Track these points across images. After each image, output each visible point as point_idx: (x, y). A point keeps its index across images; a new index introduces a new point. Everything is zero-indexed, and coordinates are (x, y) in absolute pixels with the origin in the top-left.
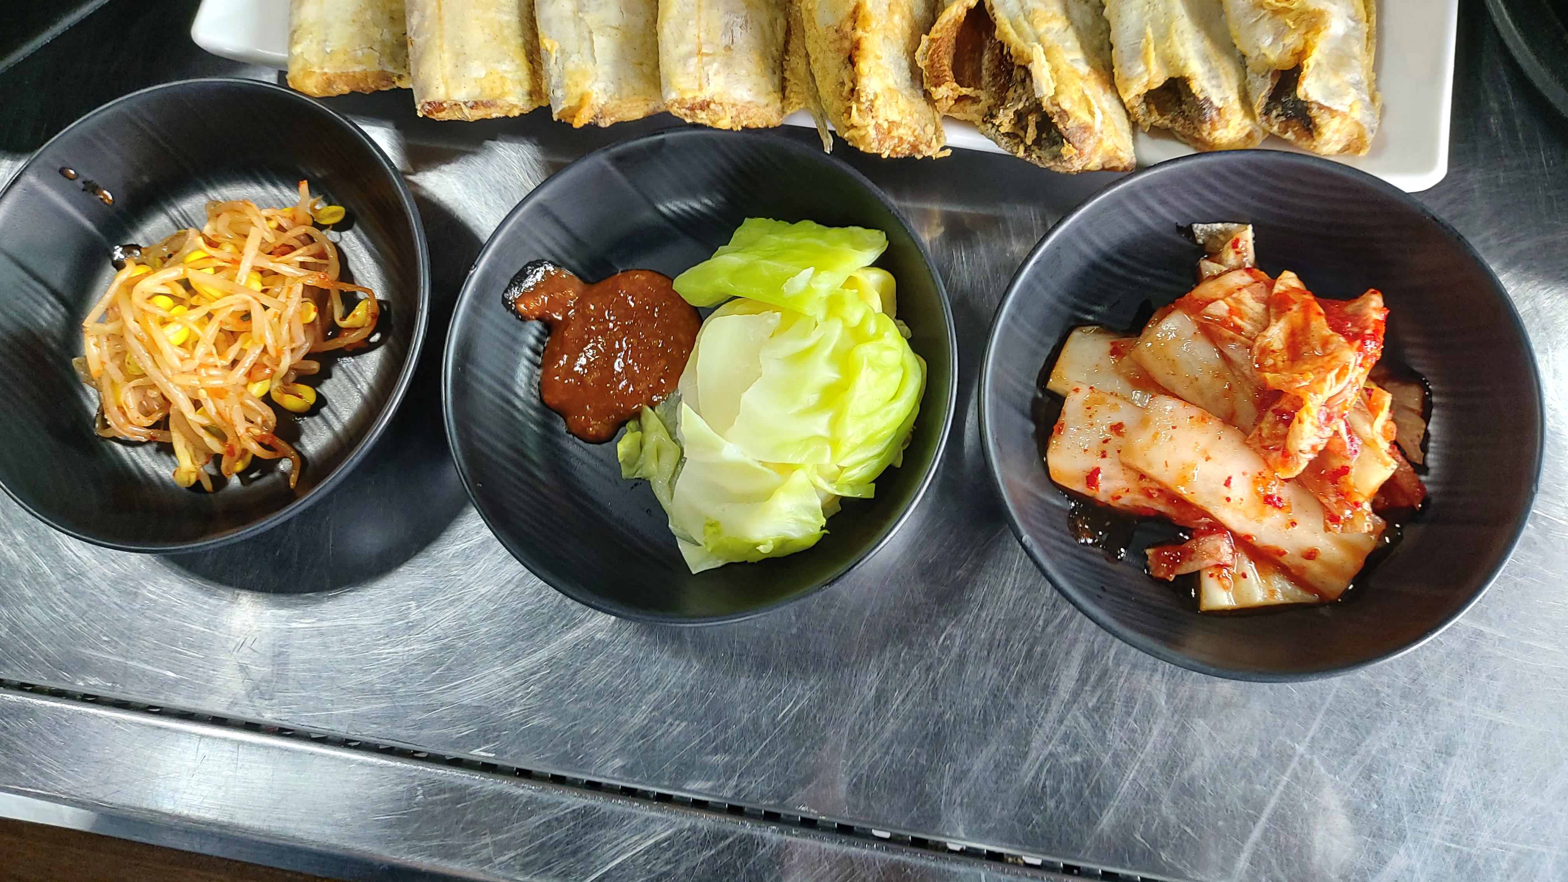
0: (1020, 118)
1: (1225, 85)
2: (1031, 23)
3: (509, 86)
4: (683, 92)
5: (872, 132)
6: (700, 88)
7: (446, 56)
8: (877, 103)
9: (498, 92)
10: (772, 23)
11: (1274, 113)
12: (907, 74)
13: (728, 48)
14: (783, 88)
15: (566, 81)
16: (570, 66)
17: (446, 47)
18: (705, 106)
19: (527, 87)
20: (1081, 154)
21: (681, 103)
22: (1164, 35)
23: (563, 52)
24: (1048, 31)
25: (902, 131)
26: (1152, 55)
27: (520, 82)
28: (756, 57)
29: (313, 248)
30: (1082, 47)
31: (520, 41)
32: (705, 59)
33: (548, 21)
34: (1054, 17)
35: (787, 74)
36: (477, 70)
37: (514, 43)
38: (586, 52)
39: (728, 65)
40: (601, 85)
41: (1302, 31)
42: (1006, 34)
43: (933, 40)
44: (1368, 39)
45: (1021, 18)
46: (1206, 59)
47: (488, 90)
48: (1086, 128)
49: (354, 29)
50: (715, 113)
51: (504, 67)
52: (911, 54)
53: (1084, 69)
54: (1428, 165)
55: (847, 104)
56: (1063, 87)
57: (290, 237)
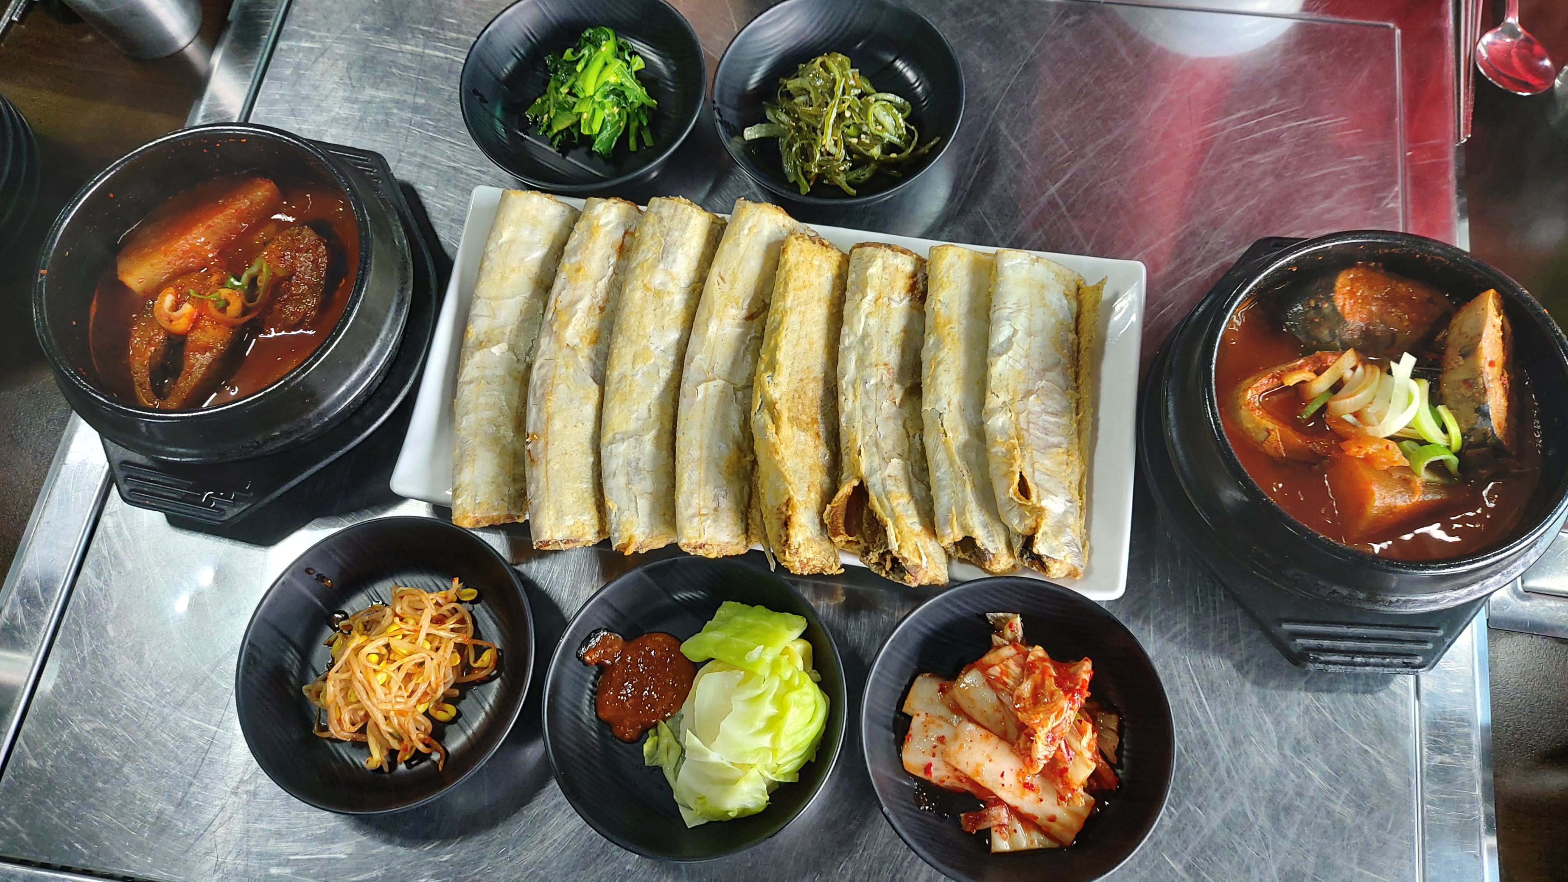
0: (882, 556)
1: (997, 540)
2: (888, 499)
3: (587, 529)
4: (690, 539)
5: (797, 564)
6: (700, 536)
7: (551, 513)
8: (800, 550)
9: (580, 533)
10: (741, 491)
11: (1025, 557)
12: (818, 527)
13: (716, 510)
14: (746, 531)
15: (621, 527)
16: (624, 519)
17: (551, 507)
18: (702, 546)
19: (597, 529)
20: (916, 579)
21: (689, 545)
22: (962, 513)
23: (619, 509)
24: (898, 504)
25: (814, 562)
26: (955, 523)
27: (593, 526)
28: (732, 514)
29: (457, 616)
30: (918, 513)
31: (593, 500)
32: (703, 518)
33: (611, 489)
34: (902, 496)
35: (750, 521)
36: (569, 521)
37: (590, 502)
38: (633, 510)
39: (715, 521)
40: (641, 530)
41: (1034, 517)
42: (874, 506)
43: (833, 507)
44: (1081, 509)
45: (883, 496)
46: (985, 526)
47: (575, 532)
48: (918, 566)
49: (493, 487)
50: (708, 550)
51: (584, 518)
52: (821, 513)
53: (918, 528)
54: (1113, 587)
55: (783, 548)
56: (904, 544)
57: (444, 610)
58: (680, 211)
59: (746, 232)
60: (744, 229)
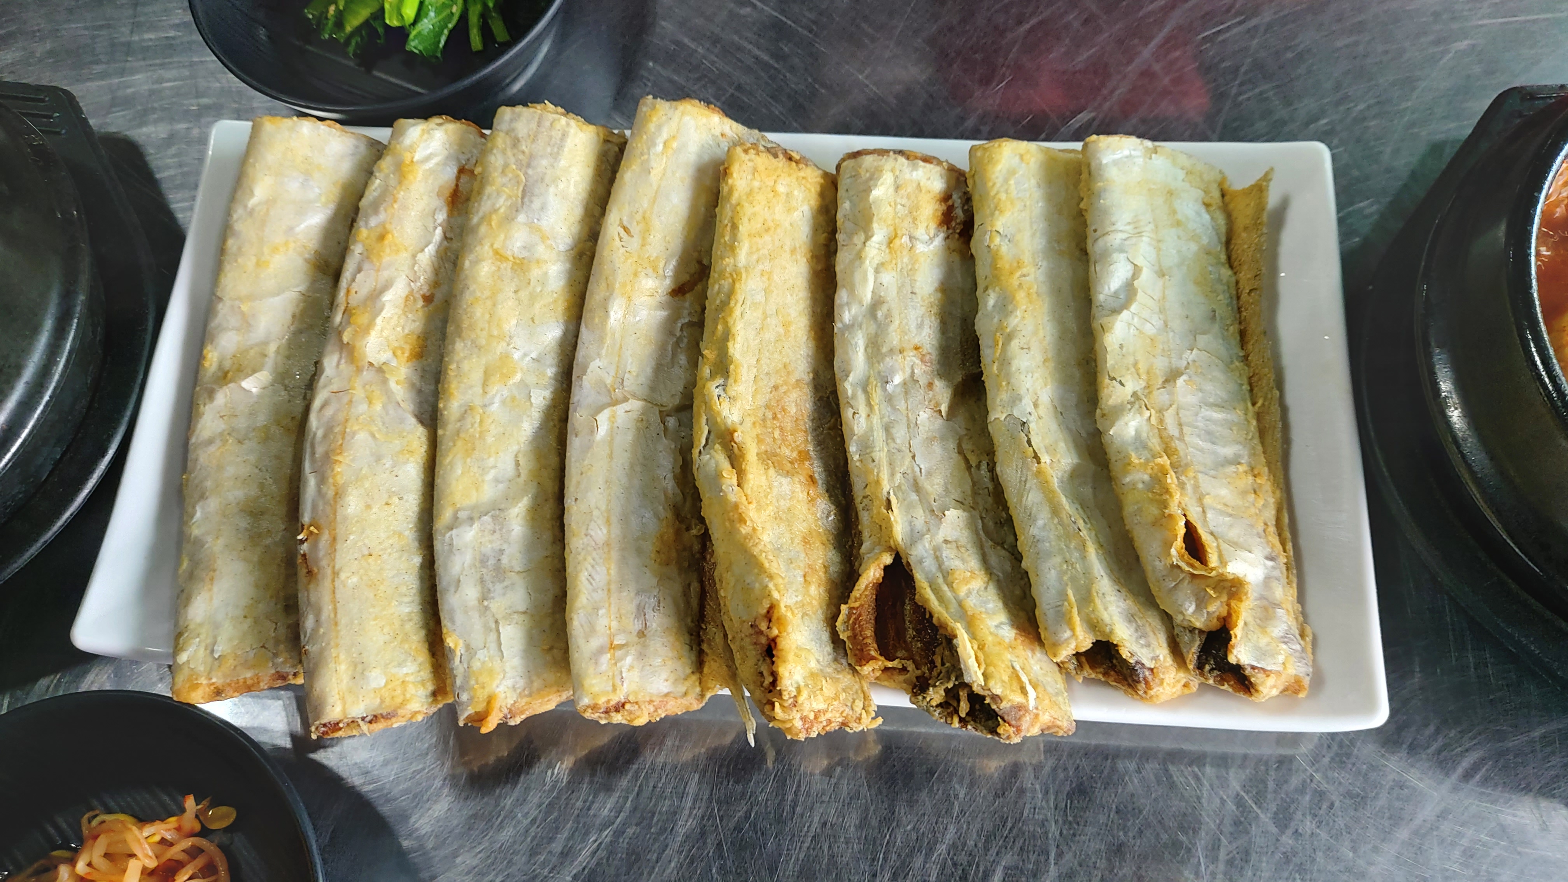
0: (952, 696)
1: (1154, 643)
2: (950, 585)
3: (411, 690)
4: (595, 696)
5: (798, 724)
6: (614, 689)
7: (343, 667)
8: (801, 699)
9: (399, 700)
10: (686, 593)
11: (1207, 667)
12: (829, 648)
13: (641, 634)
14: (699, 665)
15: (473, 682)
16: (476, 665)
17: (342, 657)
18: (619, 707)
19: (430, 687)
20: (1018, 730)
21: (594, 707)
22: (1086, 598)
23: (468, 647)
24: (969, 593)
25: (829, 715)
26: (1077, 619)
27: (423, 683)
28: (672, 639)
30: (1006, 604)
31: (423, 633)
32: (619, 653)
33: (452, 611)
34: (973, 575)
35: (705, 647)
36: (377, 679)
37: (416, 638)
38: (493, 646)
39: (642, 656)
40: (509, 682)
41: (1224, 598)
42: (927, 600)
43: (851, 608)
45: (940, 580)
46: (1131, 618)
47: (388, 700)
48: (1020, 708)
49: (247, 624)
50: (630, 712)
51: (405, 670)
52: (831, 620)
53: (1008, 633)
54: (1368, 706)
55: (769, 696)
56: (991, 669)
57: (175, 852)
58: (548, 124)
59: (660, 148)
60: (654, 144)
